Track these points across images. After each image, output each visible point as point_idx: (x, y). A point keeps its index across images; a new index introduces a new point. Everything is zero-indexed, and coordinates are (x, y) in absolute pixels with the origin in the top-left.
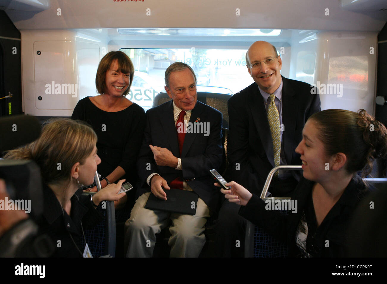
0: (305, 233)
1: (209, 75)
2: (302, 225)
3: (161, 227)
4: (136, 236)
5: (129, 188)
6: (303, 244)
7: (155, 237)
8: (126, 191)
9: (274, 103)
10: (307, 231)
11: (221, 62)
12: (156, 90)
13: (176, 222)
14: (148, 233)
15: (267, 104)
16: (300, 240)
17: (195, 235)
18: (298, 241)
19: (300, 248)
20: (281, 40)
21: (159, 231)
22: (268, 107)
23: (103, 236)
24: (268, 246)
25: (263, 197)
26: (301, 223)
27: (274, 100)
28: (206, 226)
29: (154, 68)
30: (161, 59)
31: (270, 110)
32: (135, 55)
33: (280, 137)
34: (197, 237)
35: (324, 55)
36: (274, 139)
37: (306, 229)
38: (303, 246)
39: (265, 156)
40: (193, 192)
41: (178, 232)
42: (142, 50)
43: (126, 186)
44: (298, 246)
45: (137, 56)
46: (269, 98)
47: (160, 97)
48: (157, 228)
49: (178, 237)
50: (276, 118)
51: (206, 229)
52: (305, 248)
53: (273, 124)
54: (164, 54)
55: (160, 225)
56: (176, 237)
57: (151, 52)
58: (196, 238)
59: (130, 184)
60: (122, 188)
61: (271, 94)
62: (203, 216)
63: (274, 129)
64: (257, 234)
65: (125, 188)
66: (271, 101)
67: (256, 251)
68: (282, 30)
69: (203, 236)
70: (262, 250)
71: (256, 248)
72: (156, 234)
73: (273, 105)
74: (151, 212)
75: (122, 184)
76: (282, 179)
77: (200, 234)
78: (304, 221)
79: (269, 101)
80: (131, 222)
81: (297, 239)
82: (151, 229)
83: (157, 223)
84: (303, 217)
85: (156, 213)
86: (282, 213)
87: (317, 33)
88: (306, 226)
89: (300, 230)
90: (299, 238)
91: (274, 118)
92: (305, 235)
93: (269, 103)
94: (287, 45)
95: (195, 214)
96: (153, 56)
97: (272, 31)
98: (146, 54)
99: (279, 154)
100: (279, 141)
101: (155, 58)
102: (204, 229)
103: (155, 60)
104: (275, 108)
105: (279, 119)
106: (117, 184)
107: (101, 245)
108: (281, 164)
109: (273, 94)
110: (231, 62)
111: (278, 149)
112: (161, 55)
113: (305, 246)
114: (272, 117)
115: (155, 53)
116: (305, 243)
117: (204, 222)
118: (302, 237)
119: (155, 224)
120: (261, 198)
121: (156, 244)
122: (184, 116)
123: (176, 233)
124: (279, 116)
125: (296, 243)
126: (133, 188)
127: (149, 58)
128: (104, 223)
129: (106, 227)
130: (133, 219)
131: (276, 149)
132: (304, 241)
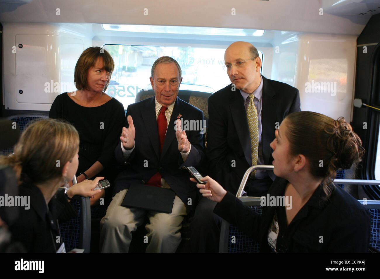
0: (276, 232)
1: (196, 73)
2: (274, 224)
3: (136, 225)
4: (111, 234)
5: (106, 185)
6: (274, 243)
7: (131, 235)
8: (102, 188)
9: (253, 103)
10: (278, 231)
11: (204, 61)
12: (139, 87)
13: (152, 219)
14: (123, 231)
15: (246, 103)
16: (271, 239)
17: (170, 233)
18: (270, 240)
19: (271, 247)
20: (264, 41)
21: (134, 229)
22: (247, 107)
23: (78, 232)
24: (242, 245)
25: (239, 196)
26: (273, 222)
27: (253, 100)
28: (182, 223)
29: (143, 65)
30: (149, 56)
31: (248, 110)
32: (123, 50)
33: (258, 137)
34: (173, 235)
35: (305, 56)
36: (252, 138)
37: (277, 228)
38: (274, 245)
39: (243, 156)
40: (171, 189)
41: (154, 231)
42: (131, 46)
43: (104, 183)
44: (269, 245)
45: (126, 52)
46: (248, 97)
47: (143, 94)
48: (132, 226)
49: (153, 236)
50: (254, 118)
51: (182, 227)
52: (275, 248)
53: (252, 123)
54: (152, 51)
55: (136, 223)
56: (152, 234)
57: (140, 49)
58: (171, 237)
59: (108, 181)
60: (98, 185)
61: (250, 94)
62: (179, 215)
63: (252, 129)
64: (231, 233)
65: (102, 185)
66: (250, 101)
67: (230, 250)
68: (265, 31)
69: (179, 234)
70: (236, 249)
71: (230, 247)
72: (132, 232)
73: (252, 105)
74: (127, 211)
75: (98, 181)
76: (259, 178)
77: (176, 233)
78: (276, 220)
79: (248, 101)
80: (105, 220)
81: (268, 238)
82: (126, 227)
83: (133, 221)
84: (275, 217)
85: (132, 211)
86: (257, 212)
87: (298, 35)
88: (277, 226)
89: (272, 229)
90: (270, 237)
91: (252, 118)
92: (276, 234)
93: (248, 103)
94: (270, 46)
95: (171, 213)
96: (141, 53)
97: (255, 31)
98: (135, 51)
99: (256, 154)
100: (257, 141)
101: (143, 55)
102: (180, 227)
103: (143, 57)
104: (253, 108)
105: (257, 119)
106: (94, 181)
107: (75, 242)
108: (258, 164)
109: (252, 93)
110: (214, 60)
111: (256, 149)
112: (150, 52)
113: (275, 245)
114: (251, 117)
115: (143, 50)
116: (276, 242)
117: (181, 219)
118: (273, 236)
119: (131, 222)
120: (236, 196)
121: (131, 241)
122: (165, 111)
123: (152, 230)
124: (258, 115)
125: (267, 242)
126: (110, 186)
127: (137, 54)
128: (79, 219)
129: (81, 223)
130: (108, 217)
131: (254, 149)
132: (275, 240)
